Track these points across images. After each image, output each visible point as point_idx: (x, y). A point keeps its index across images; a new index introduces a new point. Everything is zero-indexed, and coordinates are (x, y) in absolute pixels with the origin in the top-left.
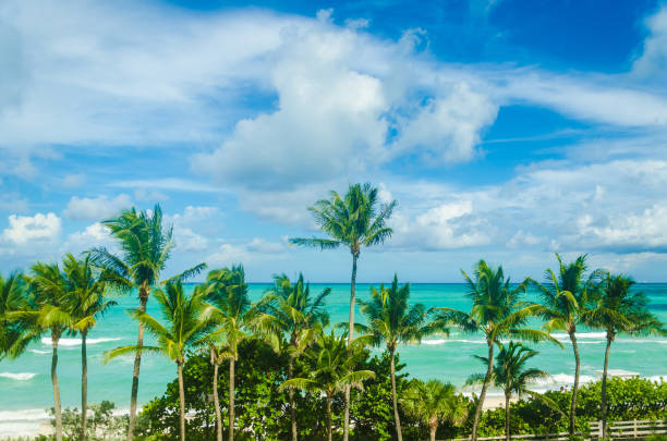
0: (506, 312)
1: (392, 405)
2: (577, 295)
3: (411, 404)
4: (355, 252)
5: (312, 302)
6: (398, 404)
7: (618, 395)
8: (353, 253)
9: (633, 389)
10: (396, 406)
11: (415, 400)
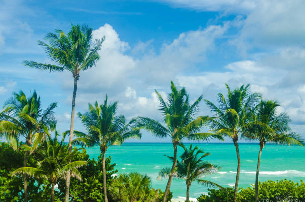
0: (186, 121)
1: (102, 192)
2: (240, 113)
3: (117, 190)
4: (76, 76)
5: (42, 113)
6: (108, 192)
7: (271, 191)
8: (74, 76)
9: (282, 187)
10: (105, 192)
11: (120, 188)
